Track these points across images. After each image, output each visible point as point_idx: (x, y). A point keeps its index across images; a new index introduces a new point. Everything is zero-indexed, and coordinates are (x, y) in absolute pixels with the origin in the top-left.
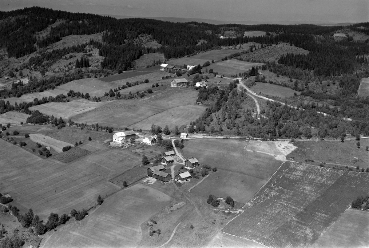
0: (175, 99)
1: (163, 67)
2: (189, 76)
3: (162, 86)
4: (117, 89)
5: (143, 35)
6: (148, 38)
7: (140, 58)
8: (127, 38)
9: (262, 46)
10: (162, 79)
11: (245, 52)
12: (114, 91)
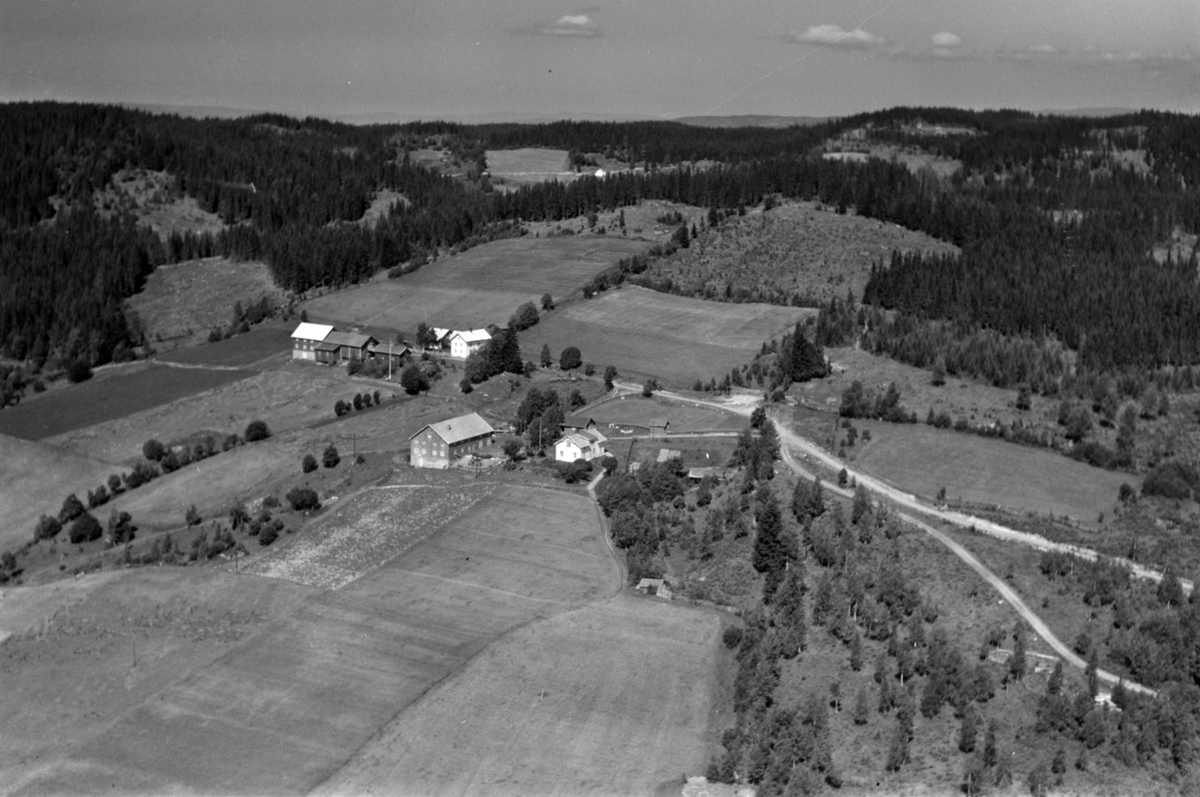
0: (480, 554)
1: (305, 343)
2: (468, 390)
3: (361, 460)
4: (103, 490)
5: (132, 175)
6: (157, 187)
7: (147, 287)
8: (63, 187)
9: (714, 219)
10: (333, 413)
11: (664, 251)
12: (85, 502)
